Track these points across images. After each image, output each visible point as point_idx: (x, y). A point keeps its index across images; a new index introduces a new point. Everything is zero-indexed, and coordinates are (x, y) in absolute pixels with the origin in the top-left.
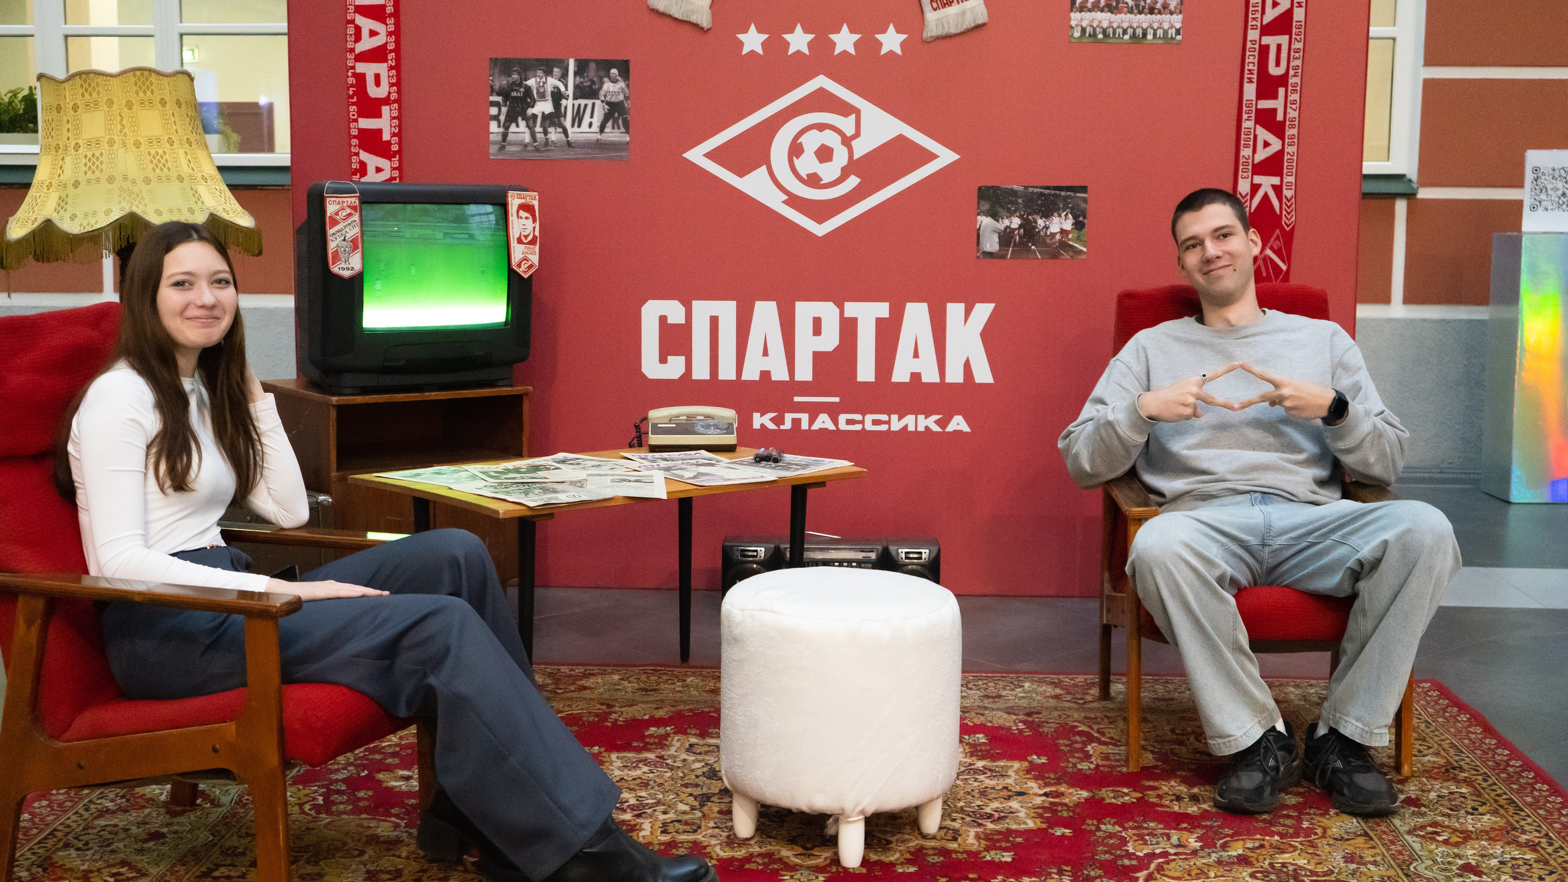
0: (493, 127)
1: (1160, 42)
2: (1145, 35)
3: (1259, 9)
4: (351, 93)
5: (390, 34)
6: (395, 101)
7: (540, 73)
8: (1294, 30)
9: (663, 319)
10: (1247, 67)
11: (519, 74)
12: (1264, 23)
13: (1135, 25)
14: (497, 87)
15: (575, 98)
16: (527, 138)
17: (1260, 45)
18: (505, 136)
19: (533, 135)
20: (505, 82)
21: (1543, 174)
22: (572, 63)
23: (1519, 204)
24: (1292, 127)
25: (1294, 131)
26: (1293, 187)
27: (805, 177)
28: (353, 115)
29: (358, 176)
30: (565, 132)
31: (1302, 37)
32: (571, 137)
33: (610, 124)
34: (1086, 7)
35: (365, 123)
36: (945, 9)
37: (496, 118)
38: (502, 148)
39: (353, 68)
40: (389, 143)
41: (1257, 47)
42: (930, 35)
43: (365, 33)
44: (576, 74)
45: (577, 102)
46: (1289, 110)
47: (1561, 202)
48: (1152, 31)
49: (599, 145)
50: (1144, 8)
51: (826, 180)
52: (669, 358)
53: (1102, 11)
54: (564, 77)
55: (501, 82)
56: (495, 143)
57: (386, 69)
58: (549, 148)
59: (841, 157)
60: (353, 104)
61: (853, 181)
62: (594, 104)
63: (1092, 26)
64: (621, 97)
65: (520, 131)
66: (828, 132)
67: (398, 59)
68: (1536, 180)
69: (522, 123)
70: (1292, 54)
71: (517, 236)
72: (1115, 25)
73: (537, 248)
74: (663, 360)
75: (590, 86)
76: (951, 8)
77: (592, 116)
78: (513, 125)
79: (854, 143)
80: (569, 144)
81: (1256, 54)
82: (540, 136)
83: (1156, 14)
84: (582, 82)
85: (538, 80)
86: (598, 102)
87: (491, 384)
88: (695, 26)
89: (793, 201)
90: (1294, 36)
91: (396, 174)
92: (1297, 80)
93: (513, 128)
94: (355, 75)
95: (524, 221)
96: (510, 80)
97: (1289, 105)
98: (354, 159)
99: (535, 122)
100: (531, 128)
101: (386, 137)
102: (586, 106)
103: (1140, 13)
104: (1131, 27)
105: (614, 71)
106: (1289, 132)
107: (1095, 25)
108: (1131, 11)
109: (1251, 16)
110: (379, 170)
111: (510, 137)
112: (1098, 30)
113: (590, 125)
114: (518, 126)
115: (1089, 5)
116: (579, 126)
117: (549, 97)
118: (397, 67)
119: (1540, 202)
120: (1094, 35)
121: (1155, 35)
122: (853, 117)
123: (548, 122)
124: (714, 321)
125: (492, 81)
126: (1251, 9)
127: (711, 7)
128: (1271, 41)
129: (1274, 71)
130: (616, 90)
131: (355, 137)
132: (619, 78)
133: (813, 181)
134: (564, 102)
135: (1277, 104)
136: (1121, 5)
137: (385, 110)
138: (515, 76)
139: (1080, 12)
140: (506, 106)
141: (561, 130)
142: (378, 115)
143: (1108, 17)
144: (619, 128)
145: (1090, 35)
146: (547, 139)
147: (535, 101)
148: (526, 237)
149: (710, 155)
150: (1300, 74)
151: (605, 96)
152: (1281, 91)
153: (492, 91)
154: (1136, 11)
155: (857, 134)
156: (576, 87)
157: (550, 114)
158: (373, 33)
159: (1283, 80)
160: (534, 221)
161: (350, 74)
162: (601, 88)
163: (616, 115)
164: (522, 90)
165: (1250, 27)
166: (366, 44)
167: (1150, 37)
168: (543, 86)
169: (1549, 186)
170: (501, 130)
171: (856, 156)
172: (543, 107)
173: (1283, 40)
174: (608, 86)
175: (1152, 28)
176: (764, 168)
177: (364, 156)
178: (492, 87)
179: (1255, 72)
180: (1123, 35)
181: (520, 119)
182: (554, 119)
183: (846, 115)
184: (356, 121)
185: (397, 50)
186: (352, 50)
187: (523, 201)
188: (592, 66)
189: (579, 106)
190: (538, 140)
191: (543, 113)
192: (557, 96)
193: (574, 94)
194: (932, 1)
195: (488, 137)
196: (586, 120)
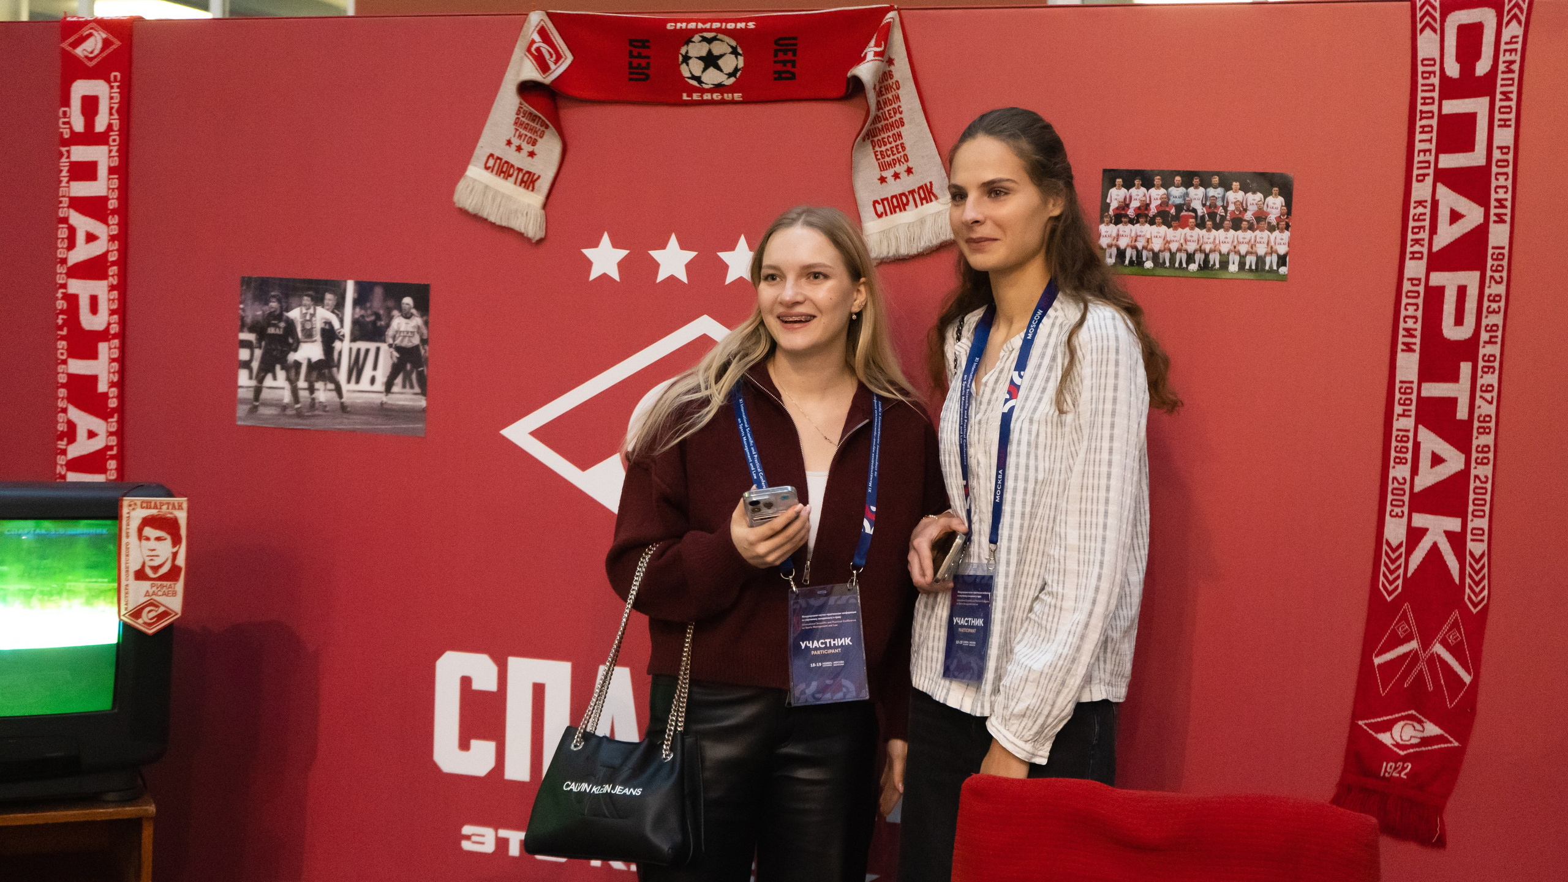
0: (244, 378)
1: (1250, 276)
2: (1224, 264)
3: (1427, 224)
4: (60, 322)
5: (112, 238)
6: (115, 336)
7: (306, 300)
8: (1490, 262)
9: (466, 681)
10: (1402, 325)
11: (279, 301)
12: (1435, 249)
13: (1207, 248)
14: (249, 320)
15: (354, 339)
16: (287, 397)
17: (1427, 287)
18: (258, 391)
19: (295, 391)
20: (259, 313)
22: (350, 286)
24: (1485, 431)
25: (1489, 440)
26: (1485, 537)
28: (62, 354)
29: (65, 442)
30: (338, 390)
31: (1504, 274)
32: (347, 397)
33: (399, 380)
34: (1126, 216)
35: (78, 367)
36: (894, 215)
37: (247, 365)
38: (254, 409)
39: (64, 286)
40: (105, 395)
41: (1421, 289)
43: (81, 237)
44: (357, 302)
45: (356, 345)
46: (1478, 402)
48: (1237, 258)
49: (384, 411)
50: (1223, 218)
52: (475, 743)
53: (1152, 222)
54: (339, 307)
55: (254, 312)
56: (244, 401)
57: (106, 289)
58: (317, 412)
60: (63, 338)
62: (378, 349)
63: (1135, 247)
64: (416, 341)
65: (278, 385)
67: (123, 275)
69: (281, 374)
70: (1486, 304)
71: (135, 566)
72: (1174, 247)
73: (180, 586)
74: (464, 745)
75: (374, 323)
76: (904, 213)
77: (375, 368)
78: (269, 376)
80: (343, 408)
81: (1420, 301)
82: (304, 394)
83: (1245, 230)
84: (363, 316)
85: (304, 311)
86: (384, 347)
88: (520, 235)
90: (1489, 273)
91: (113, 441)
92: (1495, 350)
93: (269, 381)
94: (67, 297)
95: (153, 544)
97: (1478, 393)
98: (61, 417)
99: (298, 374)
100: (292, 381)
101: (102, 387)
102: (367, 351)
103: (1217, 227)
104: (1201, 250)
105: (408, 301)
106: (1479, 440)
107: (1140, 246)
108: (1201, 224)
109: (1410, 236)
110: (92, 434)
111: (265, 394)
112: (1145, 253)
113: (373, 381)
114: (275, 378)
115: (1131, 212)
116: (358, 381)
117: (318, 337)
118: (121, 287)
120: (1138, 262)
121: (1242, 265)
123: (315, 374)
124: (539, 691)
125: (243, 310)
126: (1411, 224)
127: (543, 208)
128: (1448, 280)
129: (1451, 332)
130: (411, 329)
131: (63, 386)
132: (414, 311)
134: (337, 345)
135: (1458, 390)
136: (1184, 213)
137: (103, 347)
138: (274, 304)
139: (1116, 224)
140: (260, 347)
141: (331, 386)
142: (93, 355)
143: (1162, 234)
144: (412, 387)
145: (1131, 262)
146: (313, 399)
147: (298, 342)
148: (155, 569)
149: (540, 434)
150: (1499, 340)
151: (394, 338)
152: (1465, 368)
154: (1209, 223)
156: (356, 322)
157: (320, 361)
158: (91, 238)
159: (1469, 349)
160: (176, 541)
161: (59, 295)
162: (388, 325)
163: (409, 367)
164: (282, 325)
165: (1408, 256)
166: (82, 253)
167: (1233, 268)
168: (310, 320)
170: (253, 383)
172: (310, 351)
173: (1470, 279)
174: (399, 323)
175: (1238, 253)
177: (75, 414)
178: (242, 319)
179: (1418, 333)
180: (1188, 264)
181: (278, 367)
182: (323, 369)
184: (64, 362)
185: (123, 262)
186: (64, 261)
187: (154, 512)
188: (378, 292)
189: (359, 350)
190: (301, 400)
191: (309, 360)
192: (329, 336)
193: (352, 333)
194: (875, 202)
195: (235, 393)
196: (367, 372)
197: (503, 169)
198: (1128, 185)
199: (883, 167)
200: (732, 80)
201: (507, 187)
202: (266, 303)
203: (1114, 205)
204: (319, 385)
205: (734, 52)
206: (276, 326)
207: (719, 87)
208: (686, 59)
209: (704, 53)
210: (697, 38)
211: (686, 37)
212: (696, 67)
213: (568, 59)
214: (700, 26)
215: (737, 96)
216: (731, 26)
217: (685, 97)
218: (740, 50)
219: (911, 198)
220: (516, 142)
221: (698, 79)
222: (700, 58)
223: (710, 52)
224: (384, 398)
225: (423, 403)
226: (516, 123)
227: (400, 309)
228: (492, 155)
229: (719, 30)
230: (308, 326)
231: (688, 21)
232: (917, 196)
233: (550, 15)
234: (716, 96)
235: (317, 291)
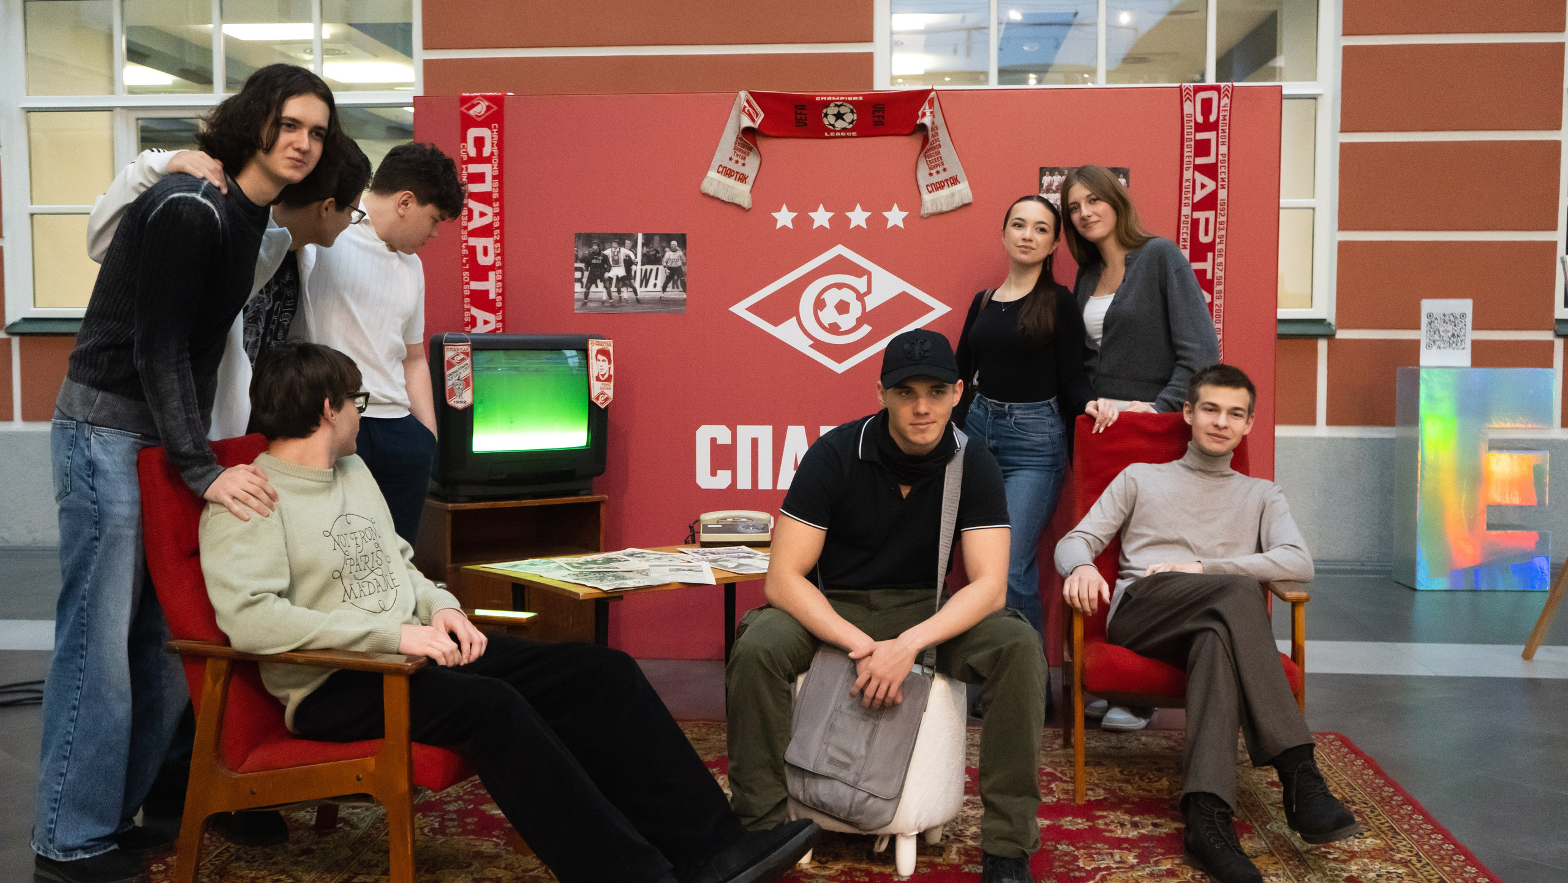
0: (578, 287)
3: (1191, 190)
4: (464, 261)
5: (495, 214)
6: (499, 268)
7: (614, 244)
8: (1219, 207)
9: (713, 440)
10: (1181, 237)
11: (598, 246)
12: (1195, 201)
14: (580, 255)
15: (643, 264)
16: (605, 296)
17: (1192, 220)
18: (587, 294)
19: (609, 294)
20: (587, 252)
21: (1436, 319)
22: (640, 237)
23: (1416, 344)
24: (1219, 284)
25: (1221, 287)
26: (1221, 332)
27: (827, 326)
28: (466, 279)
29: (470, 327)
30: (635, 291)
31: (1226, 212)
32: (640, 295)
33: (670, 285)
34: (1052, 189)
35: (476, 285)
36: (938, 192)
37: (580, 280)
38: (585, 304)
39: (466, 241)
40: (494, 301)
41: (1189, 220)
42: (926, 212)
43: (476, 214)
44: (643, 245)
45: (644, 268)
46: (1216, 270)
47: (1451, 342)
49: (661, 301)
51: (844, 327)
52: (719, 472)
54: (634, 248)
55: (584, 252)
56: (579, 300)
57: (492, 242)
59: (856, 310)
60: (466, 270)
61: (866, 329)
62: (658, 269)
64: (680, 263)
65: (599, 291)
66: (845, 290)
67: (502, 234)
68: (1430, 324)
69: (601, 285)
70: (1218, 225)
71: (596, 375)
73: (612, 384)
74: (713, 473)
75: (655, 255)
76: (942, 191)
77: (656, 279)
78: (594, 286)
79: (866, 299)
80: (638, 301)
81: (1189, 225)
82: (615, 295)
84: (648, 252)
85: (613, 250)
86: (661, 268)
87: (575, 493)
88: (739, 206)
89: (818, 345)
90: (1219, 211)
91: (500, 325)
92: (1223, 246)
93: (593, 288)
94: (468, 247)
95: (601, 363)
96: (591, 250)
97: (1216, 267)
98: (467, 314)
99: (611, 284)
100: (608, 288)
101: (492, 296)
102: (651, 270)
105: (674, 243)
106: (1217, 288)
109: (1184, 196)
110: (486, 322)
111: (591, 296)
113: (655, 285)
114: (597, 287)
116: (646, 286)
117: (622, 264)
118: (501, 241)
119: (1434, 342)
122: (865, 278)
123: (621, 284)
124: (755, 442)
125: (577, 251)
126: (1184, 190)
127: (751, 192)
128: (1201, 215)
129: (1204, 239)
130: (676, 258)
131: (467, 296)
132: (678, 248)
133: (834, 329)
134: (634, 267)
135: (1207, 266)
137: (491, 274)
138: (595, 247)
141: (631, 290)
142: (486, 279)
144: (678, 288)
146: (620, 297)
147: (610, 267)
148: (603, 375)
149: (751, 309)
150: (1224, 242)
151: (667, 263)
152: (1210, 255)
153: (577, 260)
155: (869, 292)
156: (644, 255)
157: (623, 277)
158: (482, 214)
159: (1211, 247)
160: (610, 363)
161: (463, 246)
162: (663, 256)
163: (676, 277)
164: (601, 258)
165: (1183, 205)
166: (477, 223)
168: (617, 255)
169: (1441, 329)
170: (584, 290)
171: (868, 310)
172: (618, 271)
173: (1210, 214)
174: (669, 254)
176: (794, 319)
177: (475, 311)
178: (576, 256)
179: (1189, 240)
181: (599, 281)
182: (626, 281)
183: (860, 276)
184: (468, 283)
185: (501, 228)
186: (466, 228)
187: (601, 347)
188: (657, 238)
189: (646, 270)
191: (617, 276)
192: (629, 263)
194: (927, 185)
195: (574, 296)
196: (652, 281)
197: (729, 173)
198: (1052, 174)
199: (931, 168)
200: (851, 126)
201: (731, 182)
202: (591, 247)
203: (1045, 185)
204: (623, 289)
205: (852, 112)
206: (596, 259)
207: (844, 130)
208: (826, 115)
209: (836, 112)
210: (832, 105)
211: (827, 104)
212: (831, 119)
213: (762, 115)
214: (834, 98)
215: (854, 134)
216: (850, 99)
217: (826, 134)
218: (855, 111)
219: (946, 183)
220: (735, 158)
221: (833, 125)
222: (834, 115)
223: (839, 112)
224: (662, 294)
225: (684, 296)
226: (734, 149)
227: (670, 247)
228: (721, 166)
229: (844, 101)
230: (616, 258)
231: (827, 96)
232: (949, 182)
233: (750, 93)
234: (843, 134)
235: (620, 239)
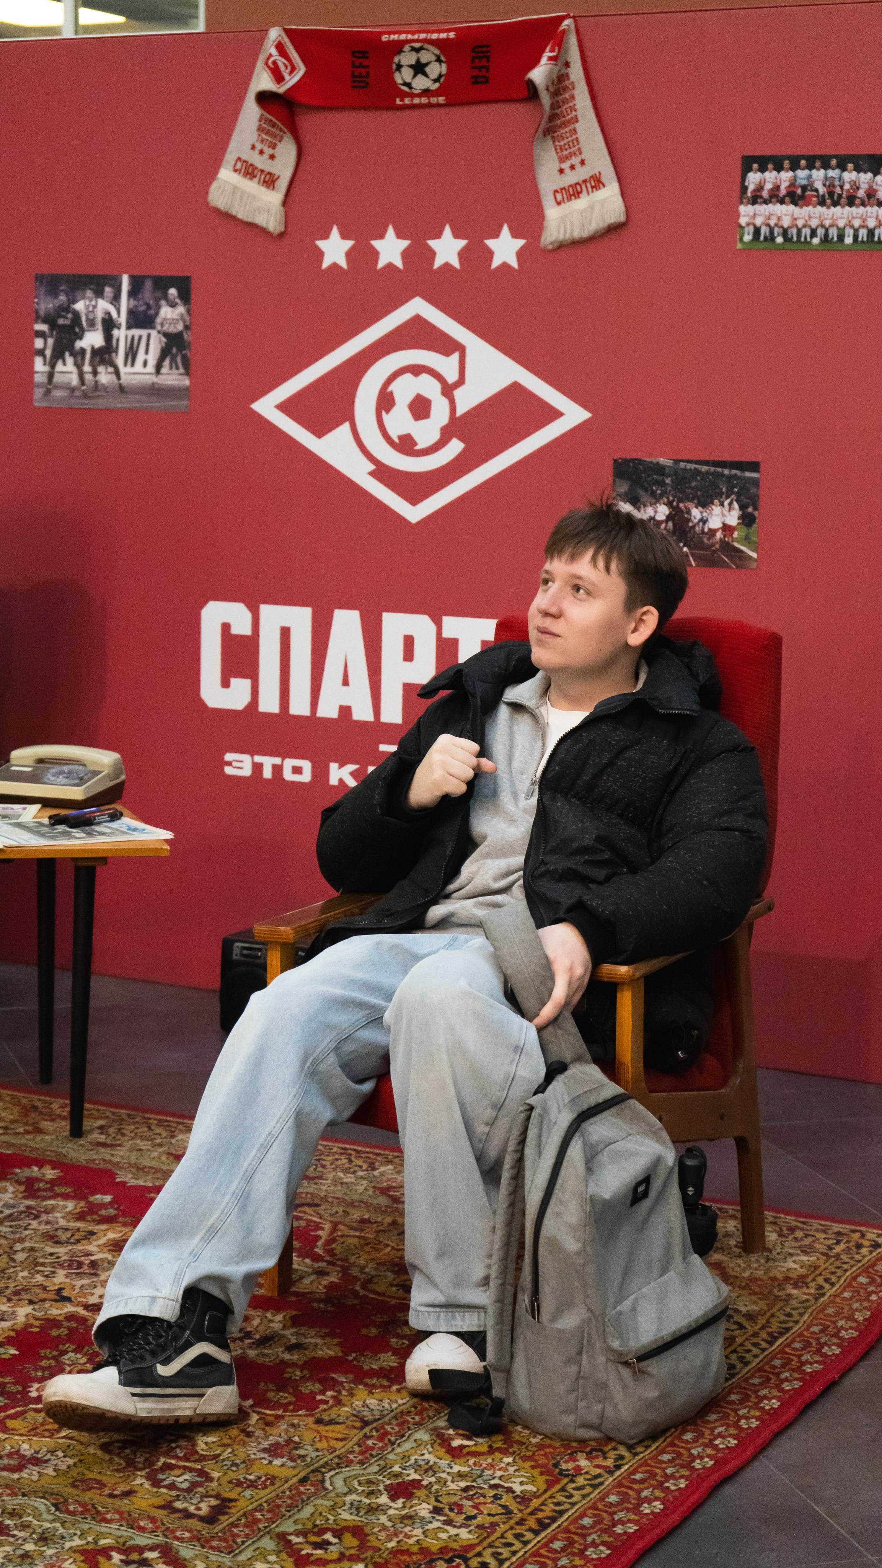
0: (39, 365)
1: (864, 247)
2: (841, 237)
7: (89, 293)
9: (226, 627)
11: (67, 295)
13: (827, 223)
14: (42, 312)
15: (129, 327)
16: (75, 380)
18: (51, 375)
19: (81, 375)
20: (51, 306)
22: (125, 280)
27: (396, 440)
30: (117, 373)
33: (167, 363)
34: (761, 197)
36: (570, 203)
37: (41, 353)
38: (48, 392)
42: (553, 239)
44: (132, 294)
45: (131, 333)
48: (851, 232)
49: (154, 391)
50: (840, 196)
51: (421, 445)
52: (234, 681)
53: (782, 202)
54: (116, 299)
55: (46, 305)
56: (40, 385)
58: (99, 393)
59: (440, 413)
61: (455, 447)
62: (149, 336)
63: (768, 225)
64: (180, 327)
65: (67, 370)
66: (425, 377)
69: (70, 360)
72: (800, 223)
74: (225, 684)
75: (145, 312)
76: (576, 201)
77: (147, 352)
78: (60, 362)
79: (457, 393)
80: (122, 389)
82: (89, 377)
83: (858, 206)
84: (136, 306)
85: (88, 303)
86: (153, 333)
88: (262, 231)
89: (382, 473)
93: (59, 367)
96: (57, 302)
99: (83, 359)
100: (79, 366)
102: (140, 337)
103: (835, 204)
104: (822, 226)
105: (173, 291)
107: (772, 223)
108: (822, 203)
111: (57, 378)
112: (776, 230)
113: (145, 363)
114: (64, 364)
115: (765, 194)
116: (133, 365)
117: (99, 326)
120: (771, 238)
121: (856, 237)
122: (456, 356)
124: (285, 633)
125: (38, 304)
127: (285, 203)
130: (175, 317)
132: (178, 301)
133: (406, 445)
134: (115, 332)
136: (808, 193)
138: (62, 298)
139: (754, 203)
140: (51, 336)
141: (111, 369)
143: (790, 213)
144: (177, 368)
145: (766, 238)
146: (96, 382)
147: (83, 331)
151: (162, 325)
153: (38, 318)
154: (829, 201)
155: (461, 381)
156: (131, 312)
162: (157, 314)
163: (174, 350)
164: (70, 316)
167: (848, 240)
168: (93, 311)
171: (460, 412)
172: (93, 339)
174: (166, 312)
175: (852, 227)
176: (346, 427)
178: (37, 312)
180: (811, 238)
181: (67, 354)
183: (447, 353)
188: (149, 284)
189: (133, 337)
190: (87, 382)
191: (93, 348)
192: (109, 325)
193: (128, 322)
194: (556, 191)
195: (33, 377)
196: (141, 356)
197: (248, 171)
198: (763, 169)
199: (562, 160)
200: (437, 85)
201: (252, 187)
202: (56, 296)
203: (751, 188)
204: (101, 369)
205: (439, 60)
206: (65, 317)
207: (426, 92)
208: (399, 67)
209: (413, 62)
210: (407, 48)
211: (398, 47)
212: (407, 74)
213: (302, 70)
214: (410, 37)
215: (441, 100)
216: (435, 36)
217: (398, 102)
218: (443, 58)
219: (584, 187)
220: (259, 146)
221: (408, 85)
222: (411, 66)
223: (418, 61)
224: (153, 379)
225: (186, 382)
226: (258, 129)
227: (166, 298)
228: (239, 159)
229: (425, 41)
230: (91, 317)
231: (400, 33)
232: (589, 185)
233: (288, 32)
234: (424, 100)
235: (98, 285)
